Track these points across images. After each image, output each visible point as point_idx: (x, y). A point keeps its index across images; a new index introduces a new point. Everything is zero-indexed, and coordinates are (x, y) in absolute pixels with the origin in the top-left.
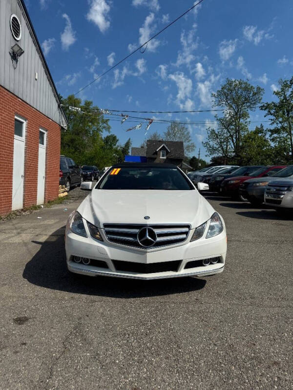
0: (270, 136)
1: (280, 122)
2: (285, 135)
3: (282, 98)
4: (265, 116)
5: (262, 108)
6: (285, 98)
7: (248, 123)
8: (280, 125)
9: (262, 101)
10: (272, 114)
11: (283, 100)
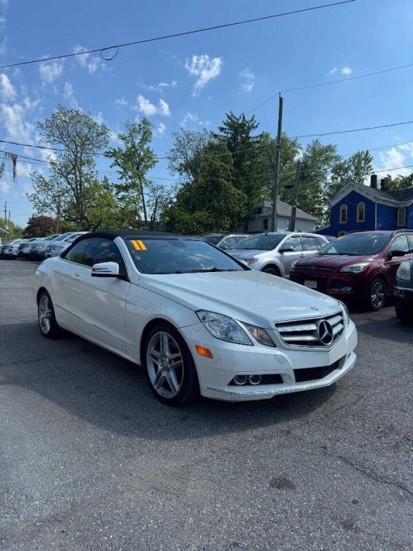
0: (117, 194)
1: (130, 177)
2: (136, 194)
3: (130, 145)
4: (111, 167)
5: (107, 155)
6: (133, 146)
7: (95, 173)
8: (130, 181)
9: (109, 145)
10: (119, 165)
11: (131, 148)
